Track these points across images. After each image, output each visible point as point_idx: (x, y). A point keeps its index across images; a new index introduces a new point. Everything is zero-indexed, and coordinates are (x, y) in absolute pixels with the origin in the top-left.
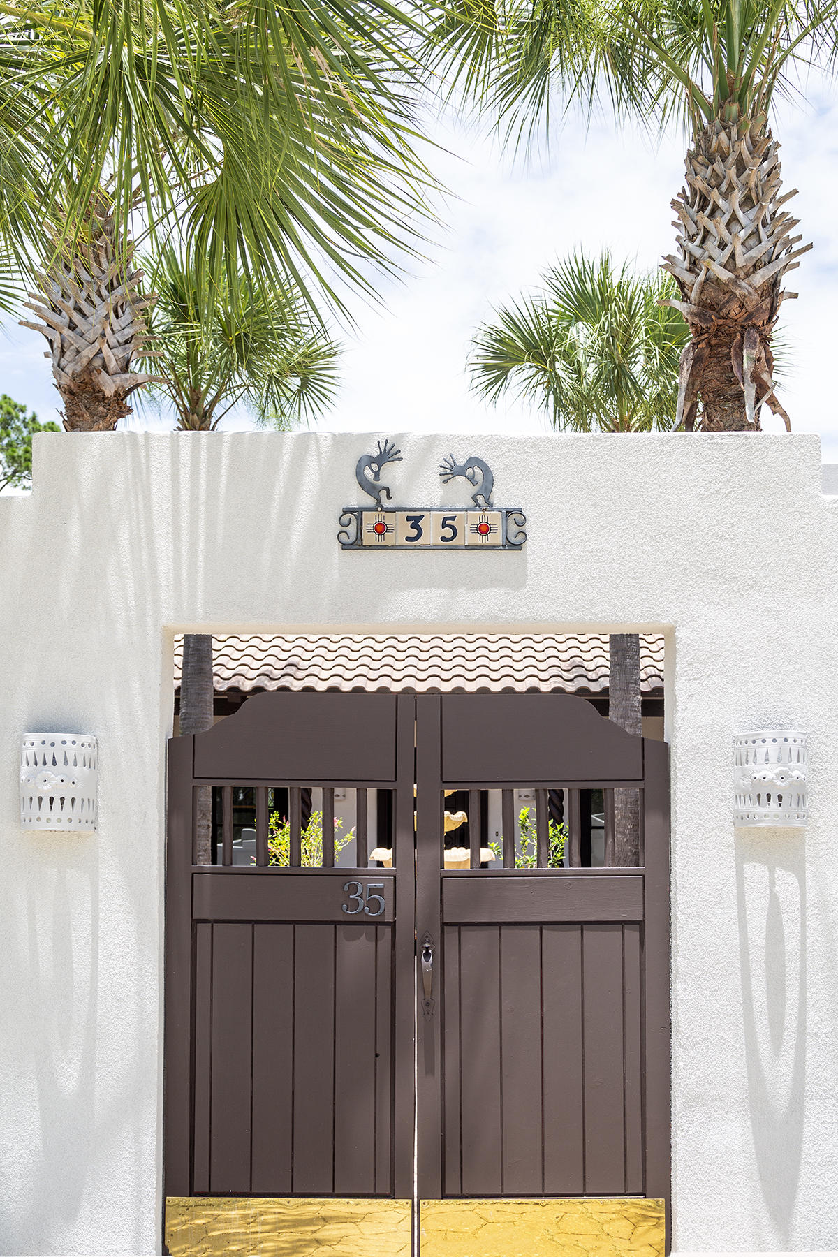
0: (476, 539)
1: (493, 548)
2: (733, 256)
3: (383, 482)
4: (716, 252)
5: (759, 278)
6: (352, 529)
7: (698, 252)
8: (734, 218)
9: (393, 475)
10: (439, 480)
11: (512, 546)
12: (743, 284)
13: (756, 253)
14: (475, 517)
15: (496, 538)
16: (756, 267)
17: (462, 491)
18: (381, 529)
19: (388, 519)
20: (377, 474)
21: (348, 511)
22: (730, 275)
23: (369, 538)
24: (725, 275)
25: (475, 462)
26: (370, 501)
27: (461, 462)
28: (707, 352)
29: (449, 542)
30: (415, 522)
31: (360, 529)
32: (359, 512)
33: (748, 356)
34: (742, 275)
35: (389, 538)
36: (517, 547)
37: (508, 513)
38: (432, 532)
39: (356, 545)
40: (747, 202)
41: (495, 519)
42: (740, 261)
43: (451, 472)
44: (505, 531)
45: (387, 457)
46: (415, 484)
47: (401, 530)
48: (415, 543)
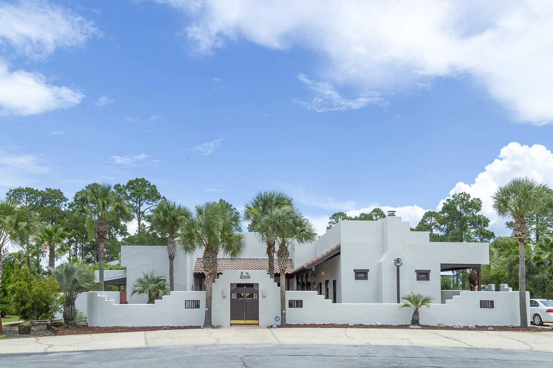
0: (247, 278)
12: (273, 241)
32: (241, 276)
39: (241, 278)
43: (246, 273)
44: (249, 277)
45: (243, 272)
46: (244, 274)
47: (243, 277)
48: (244, 278)
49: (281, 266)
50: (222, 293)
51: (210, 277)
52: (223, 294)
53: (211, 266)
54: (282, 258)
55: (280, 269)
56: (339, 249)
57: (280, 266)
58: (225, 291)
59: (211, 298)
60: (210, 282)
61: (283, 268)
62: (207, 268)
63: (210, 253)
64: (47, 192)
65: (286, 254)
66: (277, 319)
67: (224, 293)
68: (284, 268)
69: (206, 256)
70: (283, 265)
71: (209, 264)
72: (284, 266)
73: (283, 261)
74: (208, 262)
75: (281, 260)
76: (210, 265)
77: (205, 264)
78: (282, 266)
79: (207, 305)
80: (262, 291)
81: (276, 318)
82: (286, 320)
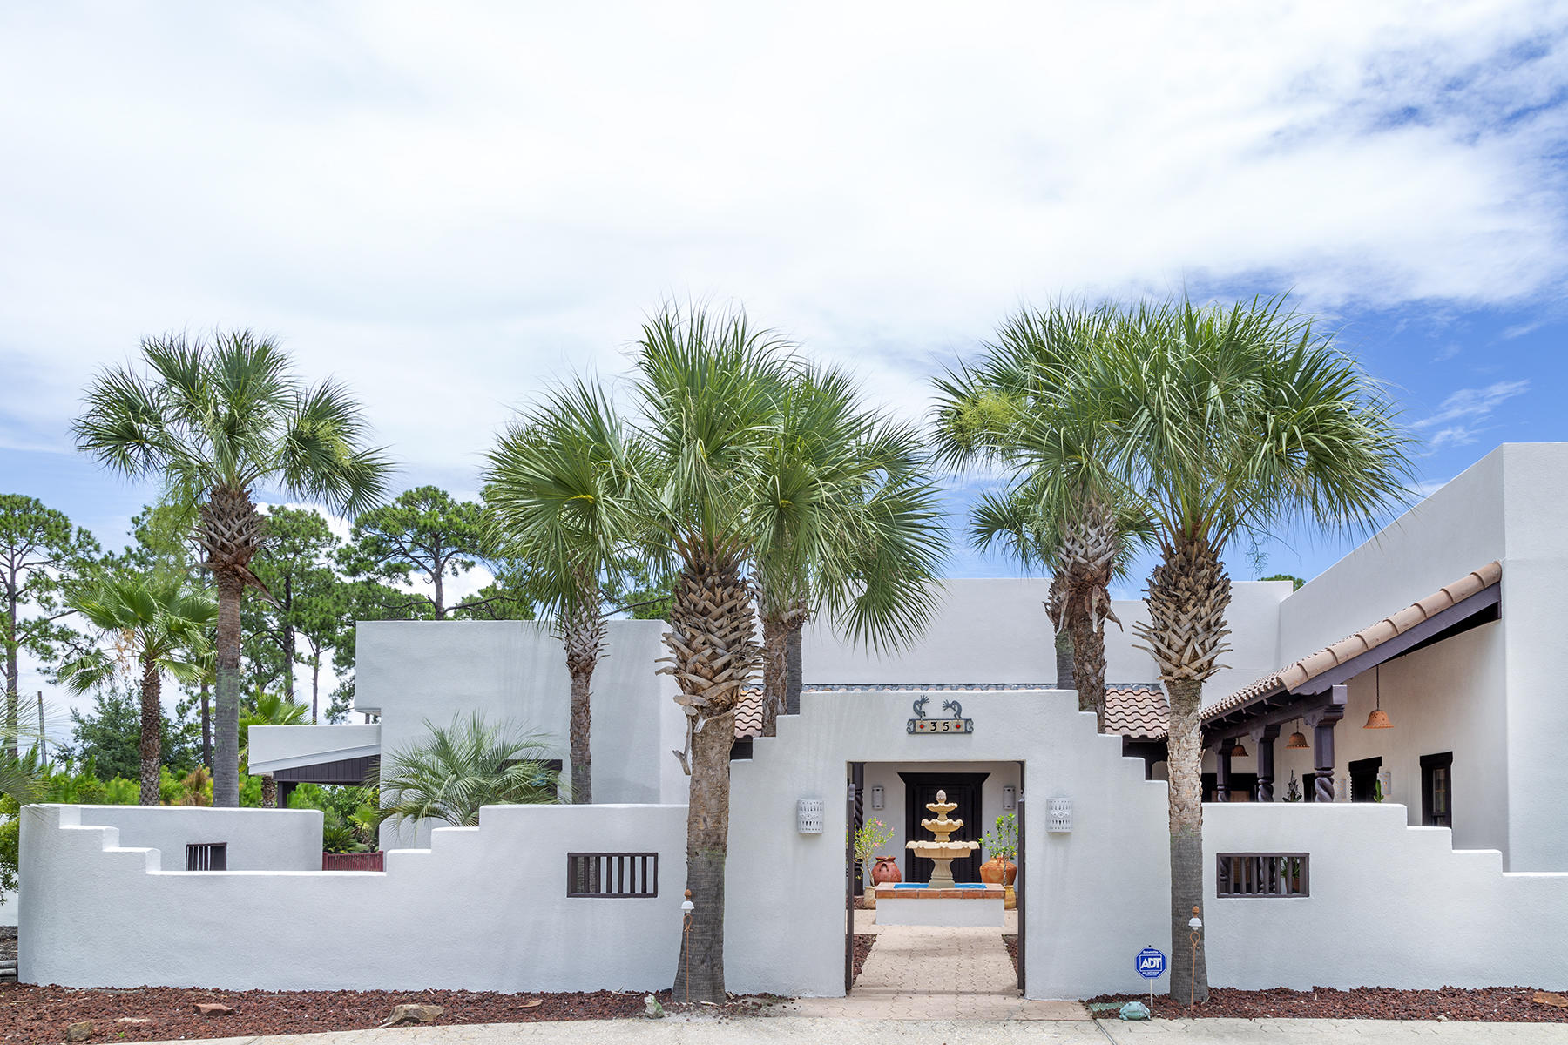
0: (955, 730)
1: (962, 733)
2: (1086, 552)
3: (923, 710)
4: (1079, 550)
5: (1100, 562)
6: (912, 727)
7: (1070, 548)
8: (1087, 534)
9: (925, 708)
10: (942, 709)
11: (967, 732)
12: (1092, 565)
13: (1097, 550)
14: (955, 722)
15: (962, 729)
16: (1098, 557)
17: (950, 714)
18: (922, 726)
19: (925, 723)
20: (920, 708)
21: (910, 720)
22: (1086, 561)
23: (918, 730)
24: (1083, 561)
25: (955, 703)
26: (918, 717)
27: (950, 703)
28: (1075, 596)
29: (945, 732)
30: (934, 724)
31: (914, 727)
32: (913, 721)
33: (1095, 598)
34: (1091, 560)
35: (925, 730)
36: (970, 733)
37: (967, 721)
38: (940, 728)
39: (914, 732)
40: (1094, 525)
41: (962, 723)
42: (1090, 555)
43: (947, 706)
44: (965, 727)
45: (924, 701)
46: (934, 711)
47: (929, 727)
48: (934, 732)
49: (1175, 656)
50: (797, 816)
51: (717, 722)
52: (798, 821)
53: (718, 663)
54: (1186, 613)
55: (1169, 674)
56: (1495, 587)
57: (1168, 659)
58: (811, 803)
59: (716, 844)
60: (713, 755)
61: (1186, 670)
62: (696, 673)
63: (710, 589)
64: (271, 519)
65: (1210, 587)
66: (1146, 964)
67: (803, 814)
68: (1199, 670)
69: (686, 603)
70: (1188, 653)
71: (708, 652)
72: (1195, 657)
73: (1193, 628)
74: (701, 639)
75: (1177, 620)
76: (714, 656)
77: (683, 648)
78: (1186, 659)
79: (692, 881)
80: (1049, 802)
81: (1140, 959)
82: (1204, 971)
